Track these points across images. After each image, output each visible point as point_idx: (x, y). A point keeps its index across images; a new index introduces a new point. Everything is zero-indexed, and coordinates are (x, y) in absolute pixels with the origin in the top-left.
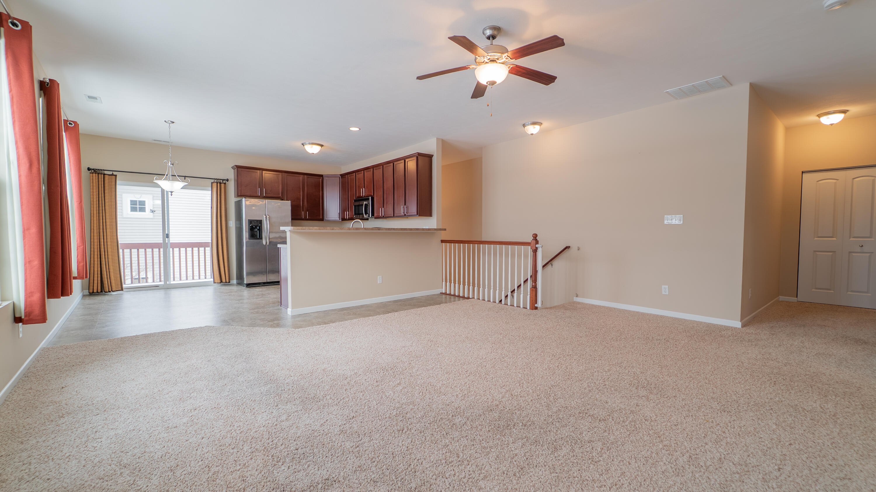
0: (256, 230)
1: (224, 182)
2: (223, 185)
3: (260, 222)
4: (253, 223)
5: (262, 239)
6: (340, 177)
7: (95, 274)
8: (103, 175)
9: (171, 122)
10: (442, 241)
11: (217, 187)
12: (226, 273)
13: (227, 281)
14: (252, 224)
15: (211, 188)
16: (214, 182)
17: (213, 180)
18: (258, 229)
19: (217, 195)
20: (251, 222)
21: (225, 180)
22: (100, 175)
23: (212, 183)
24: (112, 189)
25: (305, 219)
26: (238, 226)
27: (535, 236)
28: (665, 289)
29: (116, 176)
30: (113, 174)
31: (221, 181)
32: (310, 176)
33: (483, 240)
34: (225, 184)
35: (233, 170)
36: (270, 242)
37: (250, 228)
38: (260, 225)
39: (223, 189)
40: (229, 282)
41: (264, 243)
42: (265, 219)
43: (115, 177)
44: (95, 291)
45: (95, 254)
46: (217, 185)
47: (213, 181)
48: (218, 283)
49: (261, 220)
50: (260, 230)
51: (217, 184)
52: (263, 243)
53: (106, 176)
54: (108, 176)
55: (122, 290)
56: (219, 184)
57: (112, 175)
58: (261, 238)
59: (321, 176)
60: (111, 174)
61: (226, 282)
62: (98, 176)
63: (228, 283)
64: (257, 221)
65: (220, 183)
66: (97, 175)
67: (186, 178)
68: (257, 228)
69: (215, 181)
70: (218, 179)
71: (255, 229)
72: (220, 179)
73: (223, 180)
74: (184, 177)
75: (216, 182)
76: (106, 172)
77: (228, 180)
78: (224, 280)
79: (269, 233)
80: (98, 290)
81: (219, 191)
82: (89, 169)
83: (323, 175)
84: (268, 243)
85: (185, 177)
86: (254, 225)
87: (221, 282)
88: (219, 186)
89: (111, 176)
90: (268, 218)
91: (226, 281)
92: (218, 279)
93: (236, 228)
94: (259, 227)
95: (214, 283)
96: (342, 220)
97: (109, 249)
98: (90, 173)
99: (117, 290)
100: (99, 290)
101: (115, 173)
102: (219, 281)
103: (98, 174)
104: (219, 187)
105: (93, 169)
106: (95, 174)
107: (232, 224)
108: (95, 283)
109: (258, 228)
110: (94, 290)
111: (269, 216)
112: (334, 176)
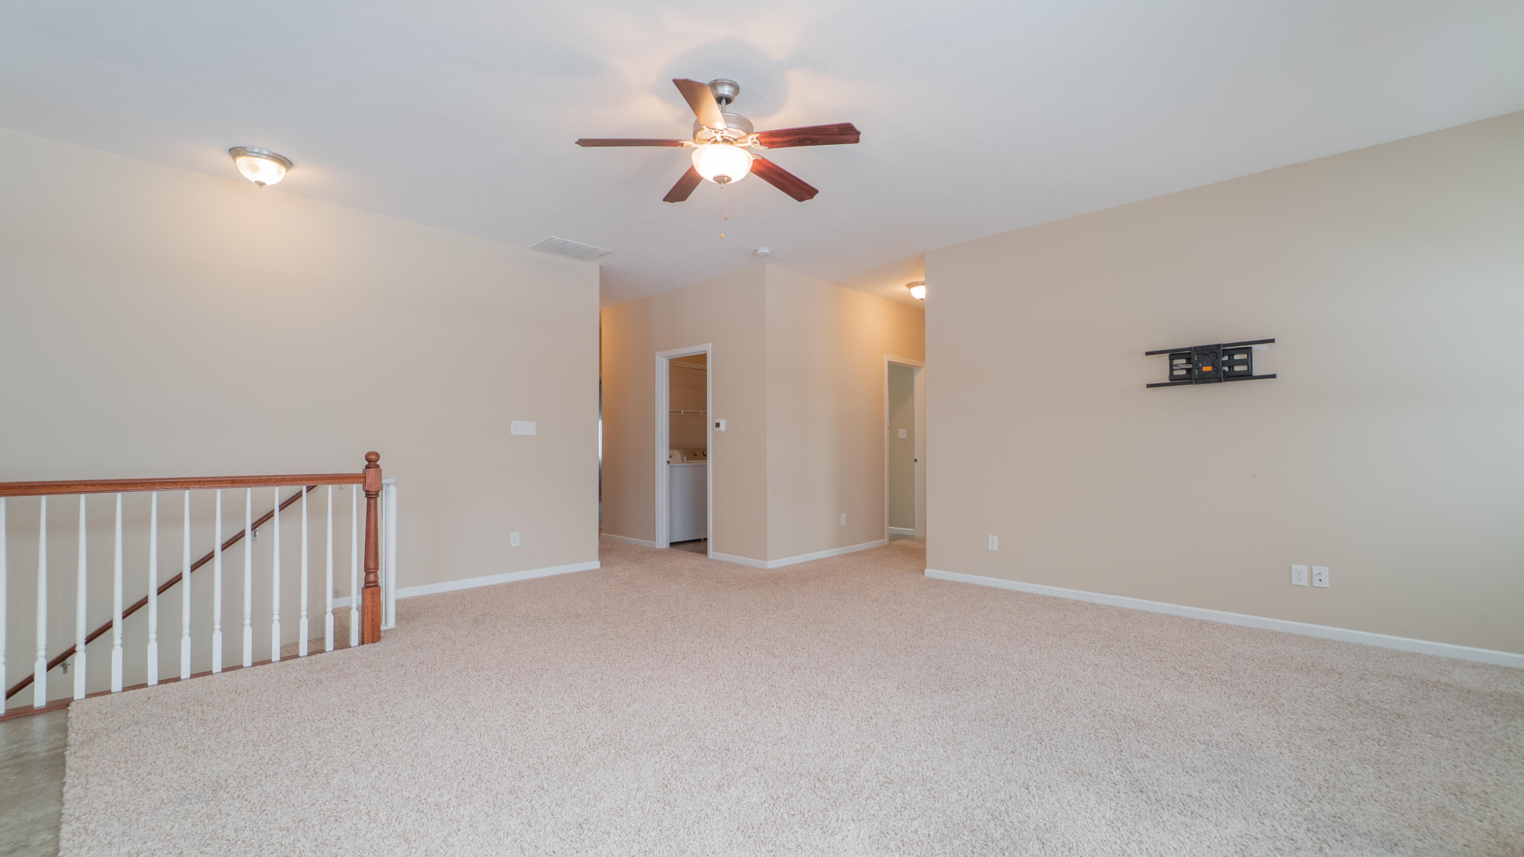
27: (372, 461)
28: (515, 539)
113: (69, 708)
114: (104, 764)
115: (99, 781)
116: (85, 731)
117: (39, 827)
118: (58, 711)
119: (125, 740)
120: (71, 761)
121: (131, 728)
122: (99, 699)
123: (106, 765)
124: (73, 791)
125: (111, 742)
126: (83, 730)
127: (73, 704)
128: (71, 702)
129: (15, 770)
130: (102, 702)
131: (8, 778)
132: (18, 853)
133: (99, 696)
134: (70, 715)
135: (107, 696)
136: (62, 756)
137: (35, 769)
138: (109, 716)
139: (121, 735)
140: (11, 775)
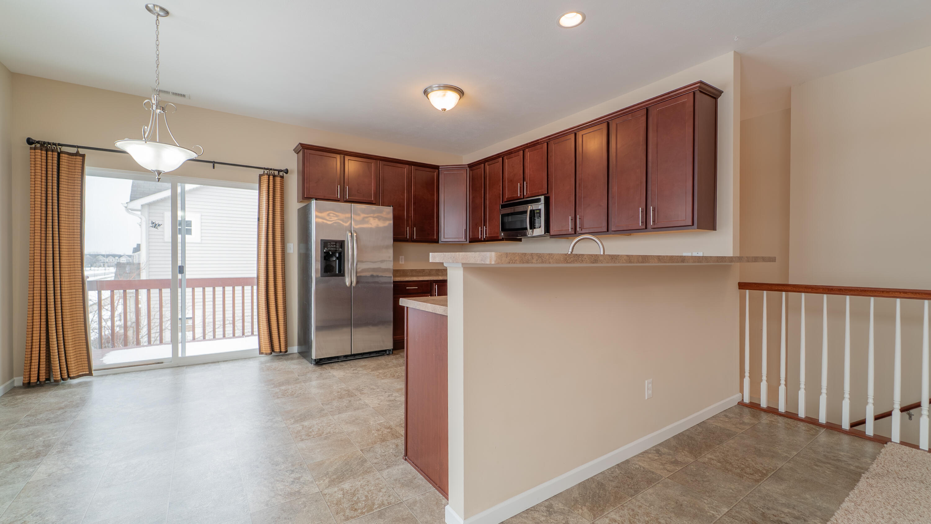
0: (335, 259)
1: (281, 174)
2: (278, 179)
3: (342, 244)
4: (329, 246)
5: (343, 275)
6: (468, 169)
7: (34, 347)
8: (56, 154)
9: (162, 9)
10: (743, 286)
11: (269, 182)
12: (281, 335)
13: (283, 350)
14: (327, 248)
15: (258, 185)
16: (263, 175)
17: (263, 170)
18: (337, 258)
19: (269, 197)
20: (325, 243)
21: (282, 171)
22: (50, 153)
23: (260, 176)
24: (76, 182)
25: (412, 240)
26: (303, 251)
29: (83, 156)
30: (78, 152)
31: (276, 173)
32: (419, 168)
33: (790, 283)
34: (282, 177)
35: (297, 155)
36: (357, 282)
37: (323, 255)
38: (340, 249)
39: (279, 187)
40: (286, 351)
41: (348, 283)
42: (349, 238)
43: (81, 158)
44: (34, 379)
45: (35, 306)
46: (269, 180)
47: (261, 172)
48: (266, 354)
49: (344, 241)
50: (341, 258)
51: (269, 178)
52: (345, 284)
53: (63, 155)
54: (66, 156)
55: (90, 374)
56: (271, 178)
57: (77, 154)
58: (341, 273)
59: (436, 167)
60: (75, 152)
61: (281, 352)
62: (47, 154)
63: (283, 354)
64: (336, 242)
65: (274, 176)
66: (44, 152)
67: (216, 165)
68: (335, 256)
69: (266, 171)
70: (271, 169)
71: (333, 257)
72: (275, 170)
73: (279, 171)
74: (212, 164)
75: (267, 174)
76: (64, 149)
77: (287, 172)
78: (277, 349)
79: (357, 264)
80: (41, 377)
81: (271, 190)
82: (30, 141)
83: (439, 166)
84: (354, 284)
85: (214, 163)
86: (330, 250)
87: (272, 350)
88: (271, 181)
89: (75, 157)
90: (355, 238)
91: (280, 349)
92: (266, 348)
93: (300, 255)
94: (340, 254)
95: (261, 353)
96: (470, 242)
97: (66, 297)
98: (31, 148)
99: (80, 373)
100: (43, 378)
101: (81, 151)
102: (269, 351)
103: (47, 151)
104: (271, 183)
105: (38, 142)
106: (40, 151)
107: (293, 248)
108: (33, 364)
109: (337, 255)
110: (32, 379)
111: (356, 233)
112: (459, 167)
113: (885, 445)
114: (878, 498)
115: (867, 508)
116: (883, 466)
117: (819, 513)
118: (879, 444)
119: (904, 489)
120: (862, 484)
121: (915, 483)
122: (907, 449)
123: (879, 499)
124: (849, 504)
125: (894, 485)
126: (883, 465)
127: (889, 443)
128: (888, 442)
129: (832, 468)
130: (907, 452)
131: (826, 471)
132: (799, 521)
133: (908, 446)
134: (883, 450)
135: (914, 449)
136: (859, 475)
137: (842, 475)
138: (905, 465)
139: (904, 484)
140: (829, 470)
